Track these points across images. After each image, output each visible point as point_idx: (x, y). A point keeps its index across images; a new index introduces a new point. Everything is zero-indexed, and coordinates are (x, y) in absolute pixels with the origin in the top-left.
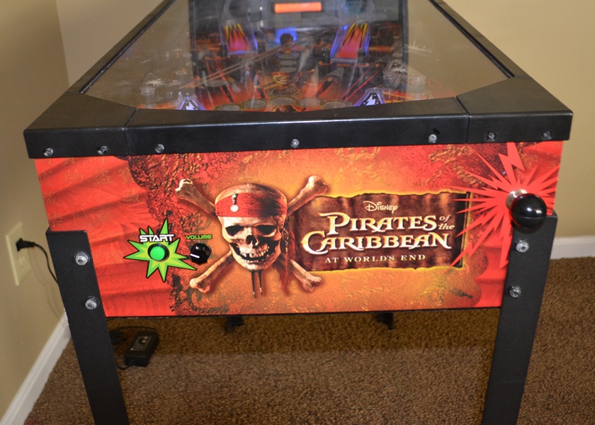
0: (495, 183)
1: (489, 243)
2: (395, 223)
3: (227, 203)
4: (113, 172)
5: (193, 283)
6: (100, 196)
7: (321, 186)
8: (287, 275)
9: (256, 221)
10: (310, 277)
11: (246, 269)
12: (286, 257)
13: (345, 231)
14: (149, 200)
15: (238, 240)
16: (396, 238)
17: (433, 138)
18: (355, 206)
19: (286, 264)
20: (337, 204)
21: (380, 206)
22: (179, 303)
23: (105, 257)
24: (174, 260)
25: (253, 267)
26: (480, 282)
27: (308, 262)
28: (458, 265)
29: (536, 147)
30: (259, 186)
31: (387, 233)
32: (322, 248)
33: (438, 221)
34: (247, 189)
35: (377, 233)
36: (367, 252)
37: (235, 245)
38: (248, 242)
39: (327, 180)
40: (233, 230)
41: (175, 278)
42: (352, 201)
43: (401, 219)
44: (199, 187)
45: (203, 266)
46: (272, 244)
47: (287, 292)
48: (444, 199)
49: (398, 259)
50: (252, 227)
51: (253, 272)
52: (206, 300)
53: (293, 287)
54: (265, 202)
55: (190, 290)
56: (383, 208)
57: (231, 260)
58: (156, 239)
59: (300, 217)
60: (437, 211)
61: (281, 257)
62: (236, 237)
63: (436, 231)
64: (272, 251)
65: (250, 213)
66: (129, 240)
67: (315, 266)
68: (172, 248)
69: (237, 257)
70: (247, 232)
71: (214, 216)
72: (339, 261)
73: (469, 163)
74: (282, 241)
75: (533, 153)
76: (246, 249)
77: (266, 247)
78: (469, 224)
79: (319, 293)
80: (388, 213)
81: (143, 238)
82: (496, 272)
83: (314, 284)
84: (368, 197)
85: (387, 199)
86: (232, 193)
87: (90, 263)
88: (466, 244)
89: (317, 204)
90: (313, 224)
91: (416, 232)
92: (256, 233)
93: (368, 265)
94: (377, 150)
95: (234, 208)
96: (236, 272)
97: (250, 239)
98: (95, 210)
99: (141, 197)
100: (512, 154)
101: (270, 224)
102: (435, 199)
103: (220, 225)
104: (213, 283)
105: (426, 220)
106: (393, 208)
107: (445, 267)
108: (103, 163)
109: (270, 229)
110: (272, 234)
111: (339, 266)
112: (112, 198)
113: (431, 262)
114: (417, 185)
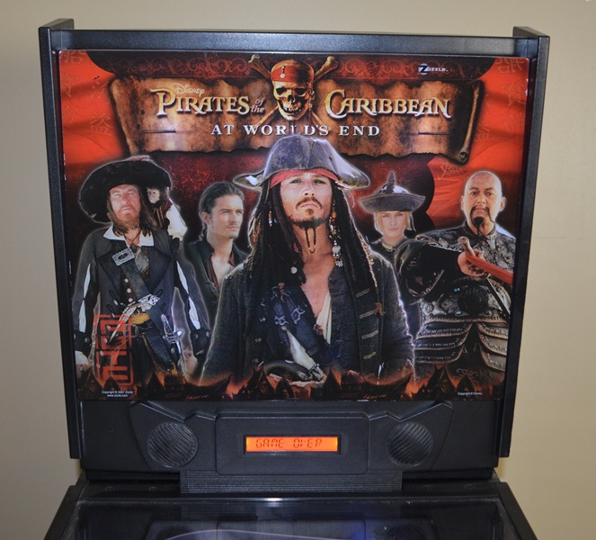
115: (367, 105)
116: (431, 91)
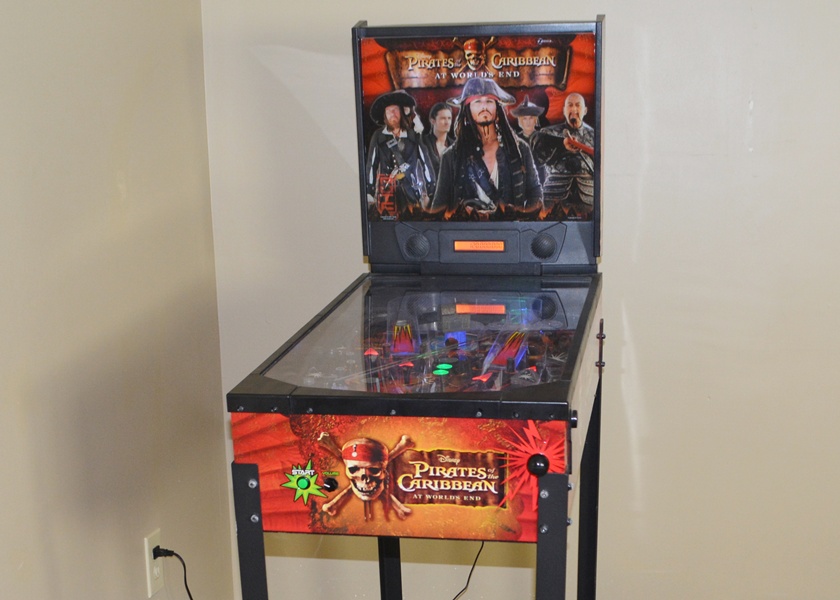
0: (522, 448)
1: (523, 492)
2: (459, 472)
3: (349, 450)
4: (279, 425)
5: (325, 507)
6: (269, 440)
7: (410, 442)
8: (388, 506)
9: (368, 464)
10: (403, 508)
11: (360, 499)
12: (387, 491)
13: (425, 475)
14: (300, 444)
15: (356, 477)
16: (460, 483)
17: (479, 414)
18: (432, 458)
19: (387, 497)
20: (420, 456)
21: (448, 459)
22: (314, 523)
23: (268, 484)
24: (314, 489)
25: (365, 498)
26: (520, 521)
27: (403, 497)
28: (503, 506)
29: (546, 424)
30: (370, 440)
31: (454, 478)
32: (411, 486)
33: (487, 473)
34: (363, 441)
35: (447, 479)
36: (441, 492)
37: (353, 480)
38: (362, 479)
39: (414, 439)
40: (353, 470)
41: (313, 502)
42: (430, 454)
43: (462, 469)
44: (332, 439)
45: (333, 493)
46: (378, 481)
47: (387, 519)
48: (490, 457)
49: (462, 498)
50: (366, 468)
51: (365, 502)
52: (333, 521)
53: (392, 515)
54: (373, 451)
55: (323, 513)
56: (451, 460)
57: (350, 492)
58: (302, 473)
59: (397, 464)
60: (486, 465)
61: (384, 491)
62: (354, 475)
63: (486, 479)
64: (378, 487)
65: (364, 458)
66: (285, 473)
67: (406, 500)
68: (313, 480)
69: (355, 490)
70: (362, 472)
71: (341, 459)
72: (423, 497)
73: (505, 433)
74: (385, 480)
75: (545, 428)
76: (361, 484)
77: (374, 484)
78: (508, 476)
79: (409, 521)
80: (453, 465)
81: (294, 472)
82: (530, 515)
83: (406, 514)
84: (440, 452)
85: (452, 454)
86: (353, 444)
87: (258, 486)
88: (507, 490)
89: (407, 455)
90: (405, 469)
91: (474, 480)
92: (368, 473)
93: (442, 502)
94: (445, 420)
95: (354, 454)
96: (353, 501)
97: (364, 477)
98: (266, 450)
99: (295, 442)
100: (532, 430)
101: (377, 467)
102: (484, 456)
103: (345, 466)
104: (338, 508)
105: (479, 471)
106: (457, 461)
107: (495, 507)
108: (274, 418)
109: (377, 471)
110: (378, 475)
111: (422, 501)
112: (277, 442)
113: (484, 503)
114: (472, 446)
115: (513, 61)
116: (545, 53)
